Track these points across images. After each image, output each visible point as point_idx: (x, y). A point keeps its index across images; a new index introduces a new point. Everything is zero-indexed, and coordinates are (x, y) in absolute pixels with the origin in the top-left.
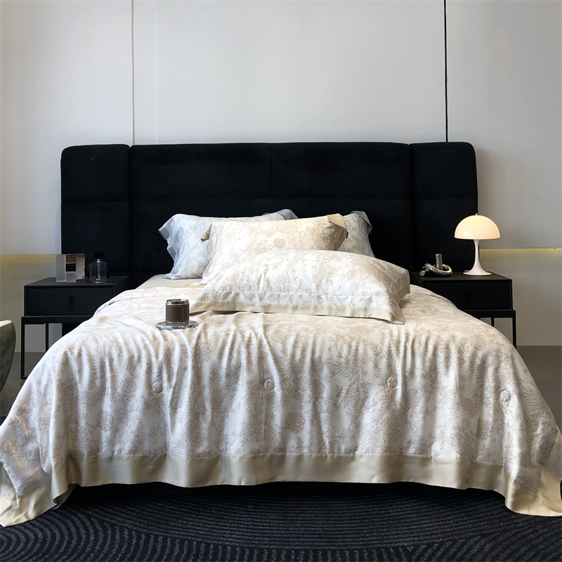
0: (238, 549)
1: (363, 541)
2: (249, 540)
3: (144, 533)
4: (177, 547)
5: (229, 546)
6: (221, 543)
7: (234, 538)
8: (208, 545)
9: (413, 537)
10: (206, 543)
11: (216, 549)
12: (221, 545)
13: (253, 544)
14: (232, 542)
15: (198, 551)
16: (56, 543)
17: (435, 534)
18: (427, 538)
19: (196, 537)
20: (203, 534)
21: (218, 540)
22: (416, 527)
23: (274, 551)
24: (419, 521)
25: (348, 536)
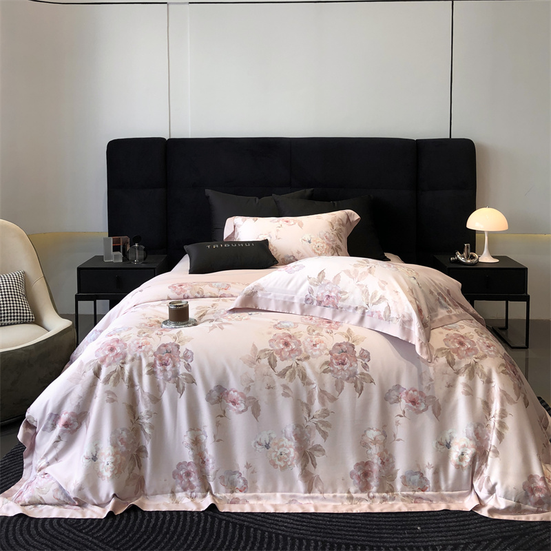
0: (289, 538)
1: (397, 538)
2: (297, 529)
3: (210, 515)
4: (237, 533)
5: (281, 534)
6: (274, 531)
7: (286, 527)
8: (263, 532)
9: (441, 536)
10: (262, 530)
11: (270, 537)
12: (274, 533)
13: (302, 534)
14: (283, 531)
15: (255, 538)
16: (138, 521)
17: (460, 535)
18: (453, 538)
19: (252, 523)
20: (259, 520)
21: (271, 528)
22: (443, 525)
23: (319, 543)
24: (447, 518)
25: (384, 531)
